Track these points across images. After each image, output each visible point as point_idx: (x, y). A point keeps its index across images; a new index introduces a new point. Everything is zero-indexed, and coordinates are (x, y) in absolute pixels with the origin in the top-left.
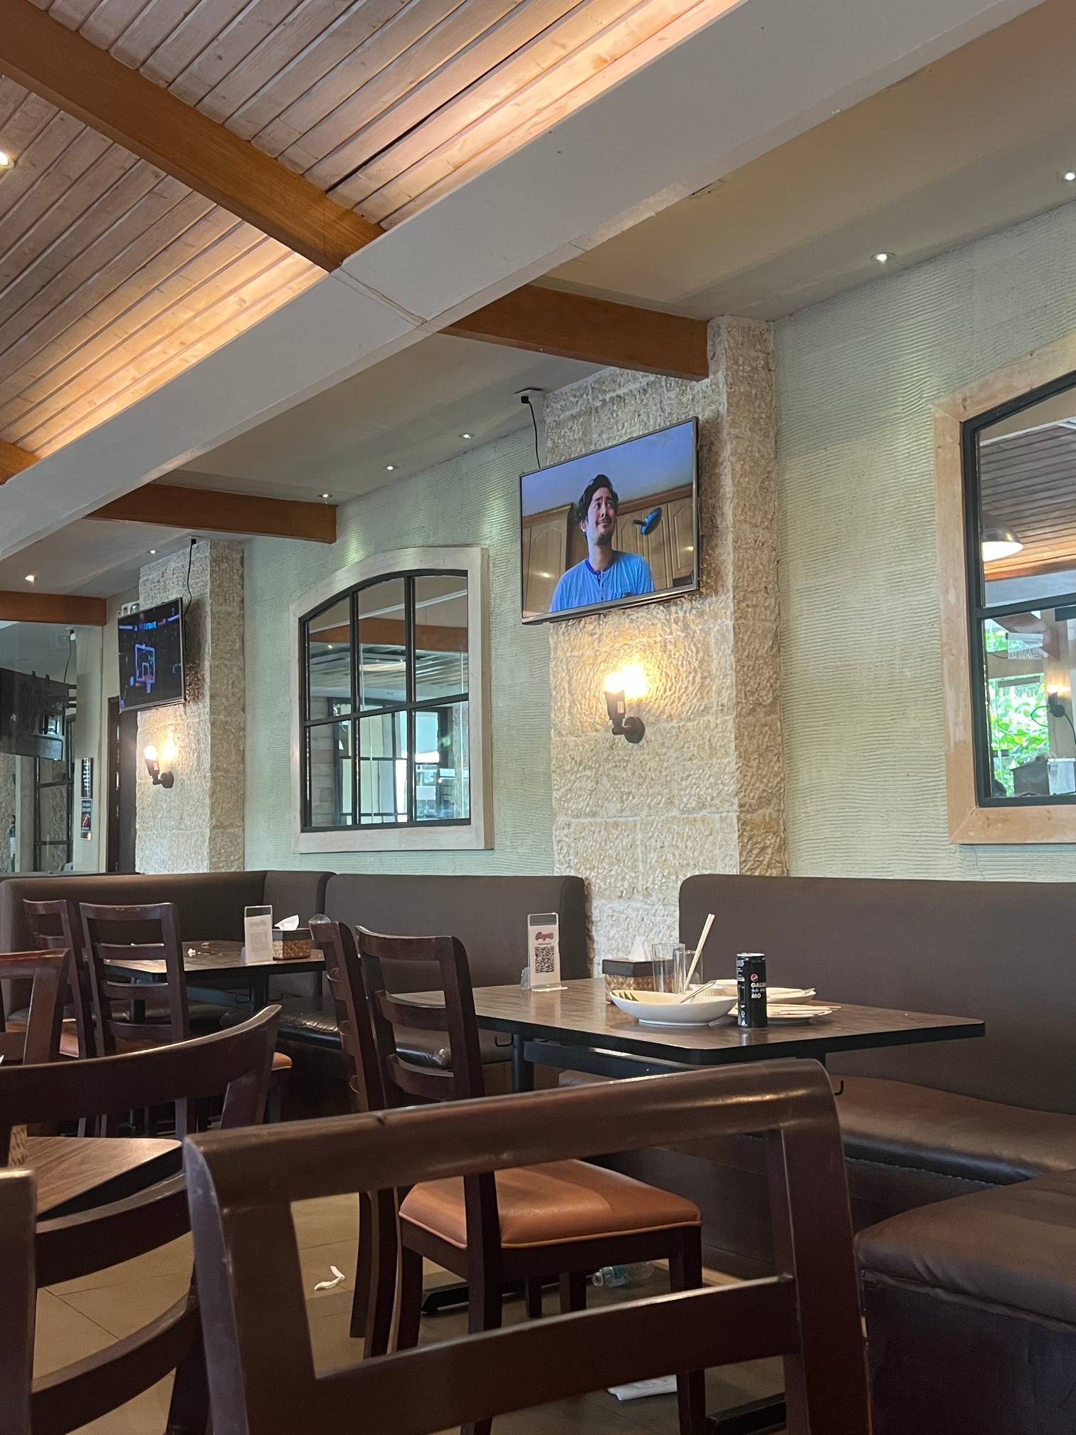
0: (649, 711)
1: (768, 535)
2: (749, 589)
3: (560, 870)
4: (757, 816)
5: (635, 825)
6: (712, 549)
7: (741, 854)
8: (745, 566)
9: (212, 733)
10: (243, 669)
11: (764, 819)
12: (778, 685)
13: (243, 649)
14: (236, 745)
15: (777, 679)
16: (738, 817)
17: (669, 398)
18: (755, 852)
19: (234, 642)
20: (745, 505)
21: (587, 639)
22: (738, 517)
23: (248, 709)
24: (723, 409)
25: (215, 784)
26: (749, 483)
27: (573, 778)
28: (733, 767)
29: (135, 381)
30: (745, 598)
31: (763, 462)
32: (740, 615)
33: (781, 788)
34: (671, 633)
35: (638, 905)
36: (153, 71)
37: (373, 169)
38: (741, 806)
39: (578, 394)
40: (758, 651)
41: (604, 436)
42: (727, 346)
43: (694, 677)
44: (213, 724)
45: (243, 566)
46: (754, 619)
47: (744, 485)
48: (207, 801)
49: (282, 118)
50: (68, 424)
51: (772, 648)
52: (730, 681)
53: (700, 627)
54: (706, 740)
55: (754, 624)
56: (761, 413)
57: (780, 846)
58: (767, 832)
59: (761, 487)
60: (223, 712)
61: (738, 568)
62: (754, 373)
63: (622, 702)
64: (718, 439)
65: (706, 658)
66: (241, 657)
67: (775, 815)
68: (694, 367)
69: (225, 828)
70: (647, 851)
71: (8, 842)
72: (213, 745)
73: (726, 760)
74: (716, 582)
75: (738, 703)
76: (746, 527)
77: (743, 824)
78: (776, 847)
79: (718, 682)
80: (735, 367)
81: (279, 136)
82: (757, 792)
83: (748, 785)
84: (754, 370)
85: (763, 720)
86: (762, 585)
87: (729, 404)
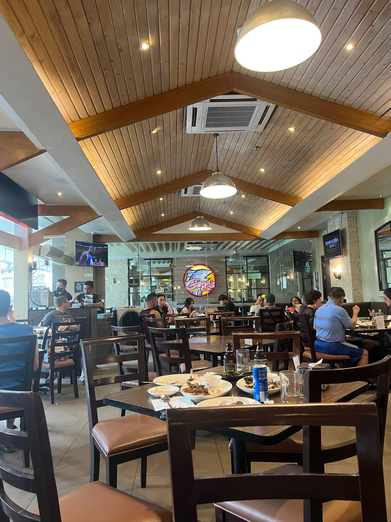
9: (351, 264)
10: (358, 246)
13: (358, 241)
14: (358, 267)
19: (355, 239)
23: (361, 257)
25: (353, 278)
29: (327, 176)
36: (331, 99)
44: (351, 262)
45: (356, 218)
48: (351, 283)
49: (367, 100)
50: (309, 189)
60: (354, 258)
66: (358, 243)
69: (356, 290)
72: (351, 268)
81: (366, 106)
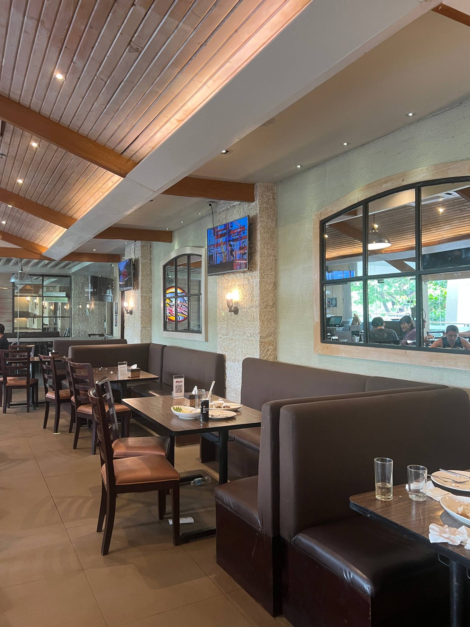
0: (240, 305)
1: (273, 252)
2: (265, 269)
3: (219, 352)
4: (267, 340)
5: (236, 340)
6: (255, 256)
7: (260, 352)
8: (264, 262)
9: (141, 299)
10: (151, 280)
11: (269, 341)
12: (275, 299)
13: (151, 273)
14: (149, 303)
15: (275, 297)
16: (260, 341)
17: (246, 207)
18: (265, 351)
19: (148, 271)
20: (264, 243)
21: (226, 281)
22: (262, 247)
23: (152, 292)
24: (258, 212)
25: (142, 315)
26: (266, 236)
27: (222, 323)
28: (258, 325)
30: (264, 272)
31: (272, 229)
32: (262, 277)
33: (275, 331)
34: (245, 282)
35: (237, 364)
37: (130, 148)
38: (260, 337)
39: (225, 204)
40: (268, 289)
41: (230, 218)
42: (259, 192)
43: (250, 296)
44: (142, 297)
45: (151, 248)
46: (267, 278)
47: (264, 237)
48: (140, 320)
49: (101, 135)
51: (273, 287)
52: (258, 298)
53: (252, 281)
54: (253, 316)
55: (267, 280)
56: (271, 213)
57: (274, 349)
58: (269, 345)
59: (270, 237)
60: (145, 293)
61: (261, 263)
62: (269, 201)
63: (231, 303)
64: (257, 221)
65: (253, 290)
67: (273, 339)
68: (251, 199)
69: (145, 328)
70: (239, 348)
71: (104, 324)
72: (142, 303)
73: (257, 323)
74: (255, 267)
75: (260, 305)
76: (265, 250)
77: (261, 342)
78: (273, 349)
79: (256, 298)
80: (262, 199)
81: (103, 139)
82: (267, 333)
83: (263, 330)
84: (269, 199)
85: (269, 310)
86: (270, 268)
87: (260, 211)
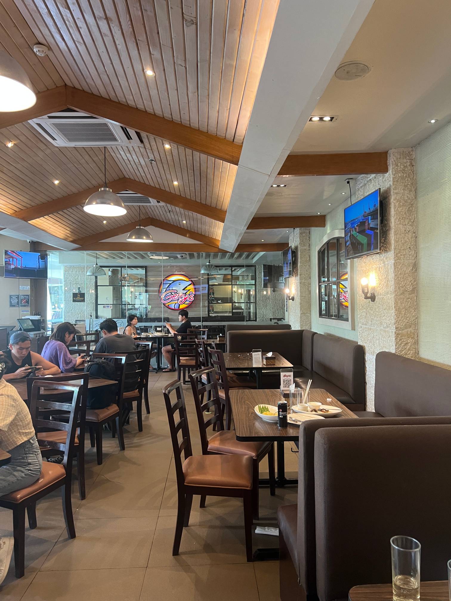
0: (376, 291)
1: (411, 228)
2: (402, 249)
4: (404, 332)
5: (374, 330)
6: (389, 235)
7: (396, 345)
8: (400, 240)
9: (300, 285)
10: (310, 266)
11: (408, 333)
12: (415, 283)
13: (310, 260)
14: (308, 289)
15: (415, 281)
16: (395, 332)
17: (381, 179)
18: (402, 345)
19: (307, 258)
20: (400, 218)
21: (364, 264)
22: (397, 223)
23: (311, 278)
24: (391, 183)
25: (301, 301)
26: (402, 209)
28: (394, 314)
30: (399, 252)
31: (409, 201)
32: (397, 257)
33: (415, 321)
34: (381, 264)
38: (396, 328)
40: (406, 271)
42: (393, 160)
43: (385, 280)
46: (404, 259)
47: (400, 211)
48: (299, 306)
51: (412, 269)
52: (393, 283)
53: (387, 263)
54: (388, 303)
55: (404, 262)
56: (408, 183)
57: (415, 343)
58: (408, 337)
59: (408, 210)
60: (304, 279)
61: (396, 242)
63: (366, 288)
65: (388, 274)
67: (413, 331)
68: (384, 169)
69: (305, 314)
70: (376, 339)
72: (301, 289)
73: (392, 311)
74: (390, 246)
75: (395, 291)
76: (401, 226)
77: (397, 335)
79: (390, 283)
80: (396, 167)
81: (212, 129)
82: (404, 323)
83: (400, 320)
84: (405, 167)
85: (408, 297)
86: (408, 247)
87: (394, 182)
